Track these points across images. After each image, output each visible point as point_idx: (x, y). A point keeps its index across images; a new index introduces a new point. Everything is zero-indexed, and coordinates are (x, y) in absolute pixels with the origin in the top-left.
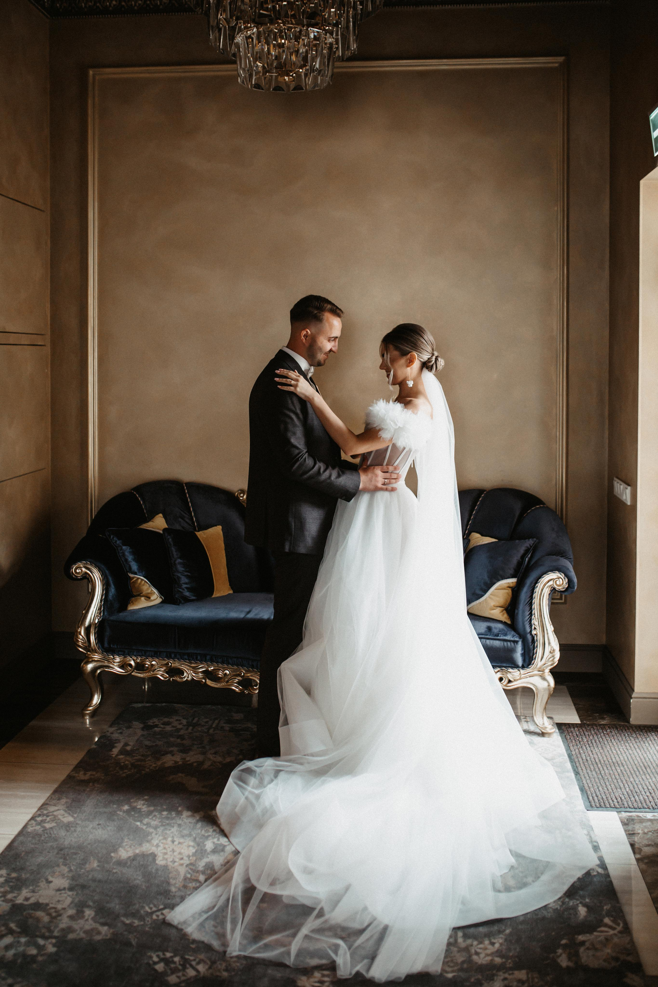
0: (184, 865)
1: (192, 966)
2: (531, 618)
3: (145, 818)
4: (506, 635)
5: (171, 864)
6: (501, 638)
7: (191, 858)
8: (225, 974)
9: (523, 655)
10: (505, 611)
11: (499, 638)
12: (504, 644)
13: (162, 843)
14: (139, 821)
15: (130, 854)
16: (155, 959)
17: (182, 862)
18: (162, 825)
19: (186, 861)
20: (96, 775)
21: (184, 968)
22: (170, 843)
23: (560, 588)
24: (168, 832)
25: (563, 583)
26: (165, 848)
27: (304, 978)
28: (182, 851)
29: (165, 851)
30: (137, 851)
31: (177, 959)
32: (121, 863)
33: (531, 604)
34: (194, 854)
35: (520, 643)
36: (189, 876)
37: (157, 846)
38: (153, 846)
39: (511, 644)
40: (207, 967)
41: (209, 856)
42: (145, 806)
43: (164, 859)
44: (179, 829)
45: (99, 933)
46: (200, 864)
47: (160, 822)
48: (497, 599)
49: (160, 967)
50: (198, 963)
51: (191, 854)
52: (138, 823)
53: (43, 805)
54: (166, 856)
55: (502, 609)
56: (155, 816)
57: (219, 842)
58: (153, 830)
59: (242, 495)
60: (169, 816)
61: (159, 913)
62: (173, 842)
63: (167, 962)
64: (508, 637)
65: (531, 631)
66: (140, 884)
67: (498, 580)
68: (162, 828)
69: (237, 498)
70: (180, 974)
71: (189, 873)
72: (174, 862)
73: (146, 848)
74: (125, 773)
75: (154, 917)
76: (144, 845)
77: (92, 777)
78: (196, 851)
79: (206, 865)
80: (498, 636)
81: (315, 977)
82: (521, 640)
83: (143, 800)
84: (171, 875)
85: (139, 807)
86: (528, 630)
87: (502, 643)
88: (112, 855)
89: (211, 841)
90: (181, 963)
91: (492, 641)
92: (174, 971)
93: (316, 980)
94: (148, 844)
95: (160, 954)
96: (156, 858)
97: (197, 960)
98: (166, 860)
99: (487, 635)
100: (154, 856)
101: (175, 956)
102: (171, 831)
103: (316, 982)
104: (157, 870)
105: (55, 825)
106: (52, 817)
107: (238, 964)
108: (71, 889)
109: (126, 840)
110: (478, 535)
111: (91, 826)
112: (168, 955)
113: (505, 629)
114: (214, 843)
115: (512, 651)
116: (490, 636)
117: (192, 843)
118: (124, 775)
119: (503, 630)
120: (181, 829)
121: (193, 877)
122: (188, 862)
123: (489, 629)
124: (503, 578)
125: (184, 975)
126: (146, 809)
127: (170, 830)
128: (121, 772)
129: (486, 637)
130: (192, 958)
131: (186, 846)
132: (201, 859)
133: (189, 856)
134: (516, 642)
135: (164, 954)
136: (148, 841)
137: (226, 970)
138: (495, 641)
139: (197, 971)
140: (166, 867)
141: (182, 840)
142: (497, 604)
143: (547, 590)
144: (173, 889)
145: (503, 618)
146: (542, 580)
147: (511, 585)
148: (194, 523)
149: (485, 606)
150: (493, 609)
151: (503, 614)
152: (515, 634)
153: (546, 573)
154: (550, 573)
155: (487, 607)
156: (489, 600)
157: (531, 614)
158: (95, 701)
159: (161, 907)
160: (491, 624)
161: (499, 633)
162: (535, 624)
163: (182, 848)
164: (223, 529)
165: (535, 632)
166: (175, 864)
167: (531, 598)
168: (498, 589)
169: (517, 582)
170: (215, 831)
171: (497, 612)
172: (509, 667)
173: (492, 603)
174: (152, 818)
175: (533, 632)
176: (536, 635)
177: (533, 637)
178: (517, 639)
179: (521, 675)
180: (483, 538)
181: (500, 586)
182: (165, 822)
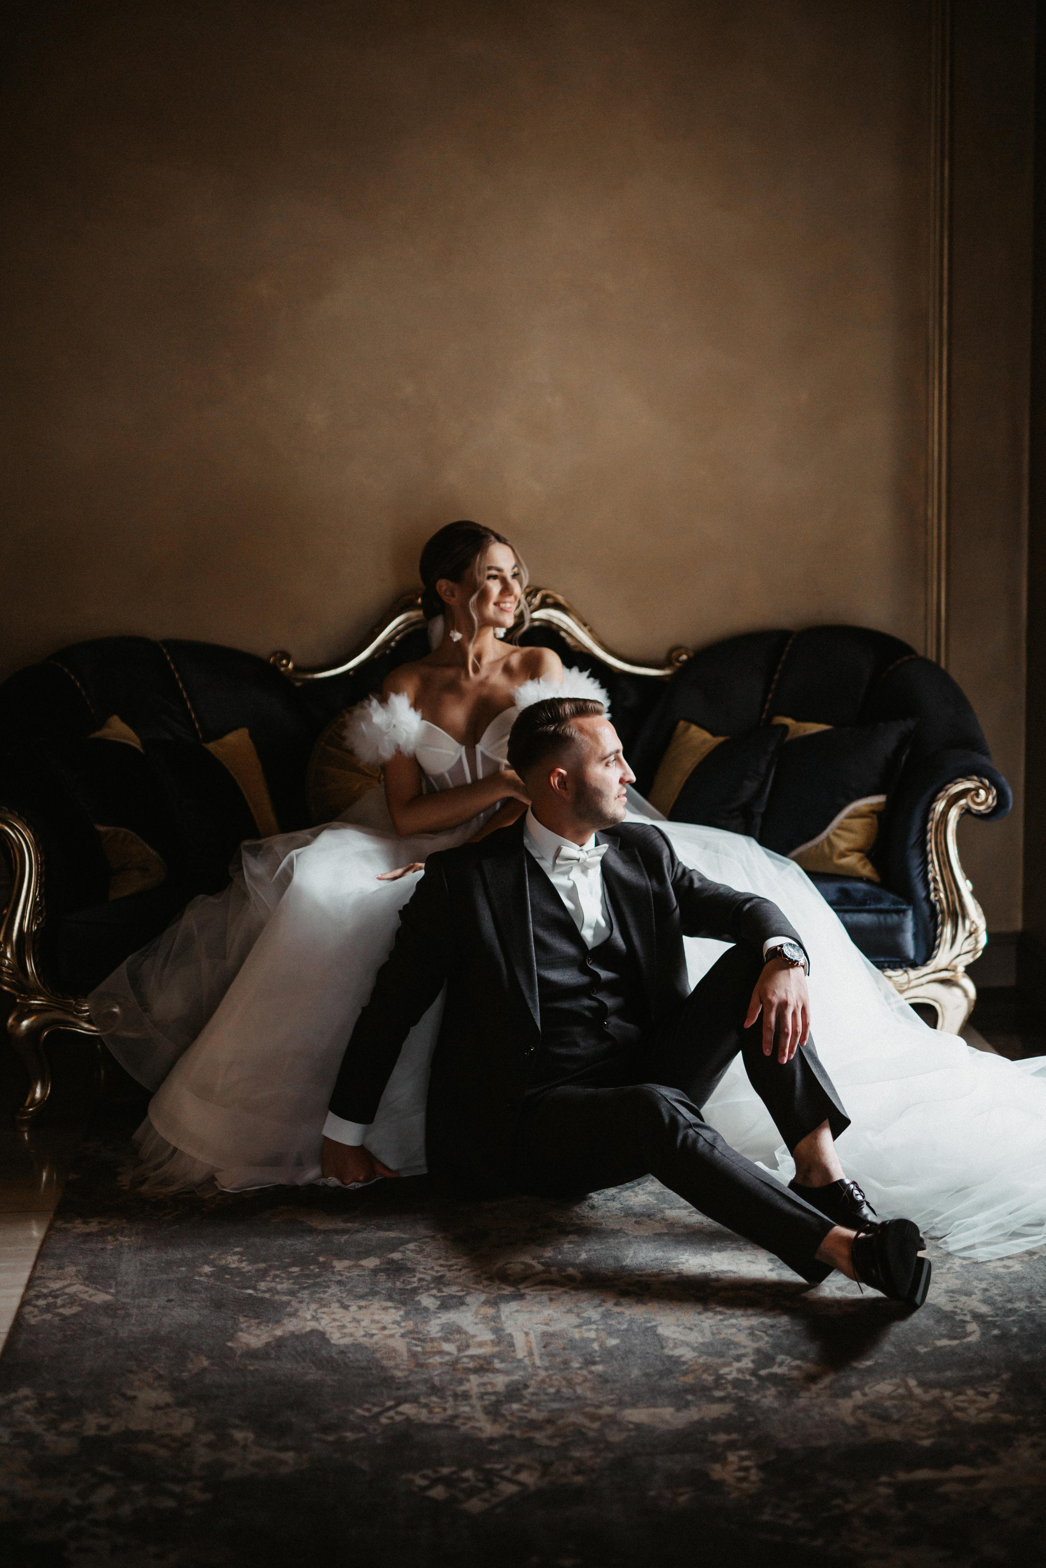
0: (397, 1336)
1: (503, 1478)
2: (926, 870)
3: (257, 1281)
4: (879, 900)
5: (367, 1340)
6: (872, 907)
7: (403, 1324)
8: (579, 1479)
9: (917, 938)
10: (866, 860)
11: (867, 907)
12: (878, 919)
13: (324, 1313)
14: (248, 1288)
15: (265, 1337)
16: (423, 1483)
17: (388, 1332)
18: (303, 1288)
19: (395, 1330)
21: (491, 1485)
22: (340, 1310)
23: (982, 808)
24: (323, 1296)
25: (987, 799)
26: (335, 1320)
27: (717, 1467)
28: (377, 1318)
29: (339, 1324)
30: (278, 1333)
31: (468, 1474)
32: (252, 1354)
33: (923, 843)
34: (405, 1318)
35: (910, 913)
36: (418, 1349)
37: (316, 1319)
38: (306, 1320)
39: (891, 918)
40: (537, 1474)
42: (245, 1263)
43: (344, 1335)
44: (343, 1288)
45: (282, 1463)
46: (428, 1328)
47: (293, 1284)
48: (851, 836)
49: (438, 1492)
50: (517, 1471)
51: (398, 1319)
52: (250, 1291)
53: (31, 1280)
54: (346, 1331)
55: (861, 854)
56: (276, 1276)
57: (444, 1294)
58: (289, 1298)
59: (284, 662)
60: (307, 1272)
61: (391, 1413)
62: (345, 1308)
63: (448, 1482)
64: (885, 905)
65: (928, 894)
66: (319, 1379)
67: (850, 800)
68: (306, 1292)
69: (275, 668)
70: (487, 1495)
71: (416, 1345)
72: (369, 1335)
73: (291, 1325)
75: (384, 1420)
76: (285, 1322)
77: (104, 1227)
78: (407, 1313)
79: (443, 1329)
80: (865, 904)
81: (732, 1463)
82: (910, 908)
83: (235, 1254)
84: (377, 1355)
85: (233, 1266)
86: (923, 894)
87: (875, 917)
88: (230, 1344)
89: (427, 1294)
90: (480, 1477)
91: (860, 916)
92: (472, 1492)
93: (735, 1467)
94: (294, 1321)
95: (429, 1472)
96: (328, 1336)
97: (512, 1467)
98: (351, 1335)
99: (844, 904)
100: (319, 1334)
101: (463, 1469)
102: (328, 1294)
103: (736, 1471)
104: (342, 1353)
105: (80, 1309)
106: (66, 1297)
107: (598, 1460)
108: (182, 1404)
109: (242, 1320)
110: (790, 721)
111: (155, 1305)
112: (445, 1471)
113: (874, 890)
114: (434, 1296)
115: (898, 929)
116: (853, 905)
117: (388, 1304)
119: (871, 893)
120: (348, 1287)
121: (429, 1350)
122: (401, 1330)
123: (849, 893)
124: (859, 796)
125: (495, 1495)
126: (250, 1268)
127: (326, 1292)
129: (846, 907)
130: (498, 1466)
131: (378, 1309)
132: (426, 1323)
133: (396, 1323)
134: (903, 912)
135: (436, 1472)
136: (290, 1315)
137: (578, 1472)
138: (865, 916)
139: (519, 1483)
140: (359, 1347)
141: (363, 1303)
142: (851, 846)
143: (954, 814)
144: (399, 1374)
145: (867, 870)
146: (944, 795)
147: (876, 809)
148: (194, 725)
149: (827, 849)
150: (843, 855)
151: (865, 865)
152: (896, 898)
153: (952, 780)
154: (960, 780)
155: (832, 852)
156: (835, 839)
157: (925, 863)
158: (38, 1094)
159: (390, 1403)
160: (848, 885)
161: (866, 900)
162: (935, 880)
163: (373, 1314)
164: (251, 735)
165: (936, 896)
166: (376, 1338)
167: (924, 831)
168: (850, 817)
169: (888, 802)
170: (421, 1280)
171: (852, 861)
172: (886, 965)
173: (842, 845)
174: (273, 1281)
175: (932, 895)
176: (938, 901)
177: (932, 906)
178: (904, 907)
179: (909, 981)
180: (801, 724)
181: (855, 810)
182: (307, 1283)
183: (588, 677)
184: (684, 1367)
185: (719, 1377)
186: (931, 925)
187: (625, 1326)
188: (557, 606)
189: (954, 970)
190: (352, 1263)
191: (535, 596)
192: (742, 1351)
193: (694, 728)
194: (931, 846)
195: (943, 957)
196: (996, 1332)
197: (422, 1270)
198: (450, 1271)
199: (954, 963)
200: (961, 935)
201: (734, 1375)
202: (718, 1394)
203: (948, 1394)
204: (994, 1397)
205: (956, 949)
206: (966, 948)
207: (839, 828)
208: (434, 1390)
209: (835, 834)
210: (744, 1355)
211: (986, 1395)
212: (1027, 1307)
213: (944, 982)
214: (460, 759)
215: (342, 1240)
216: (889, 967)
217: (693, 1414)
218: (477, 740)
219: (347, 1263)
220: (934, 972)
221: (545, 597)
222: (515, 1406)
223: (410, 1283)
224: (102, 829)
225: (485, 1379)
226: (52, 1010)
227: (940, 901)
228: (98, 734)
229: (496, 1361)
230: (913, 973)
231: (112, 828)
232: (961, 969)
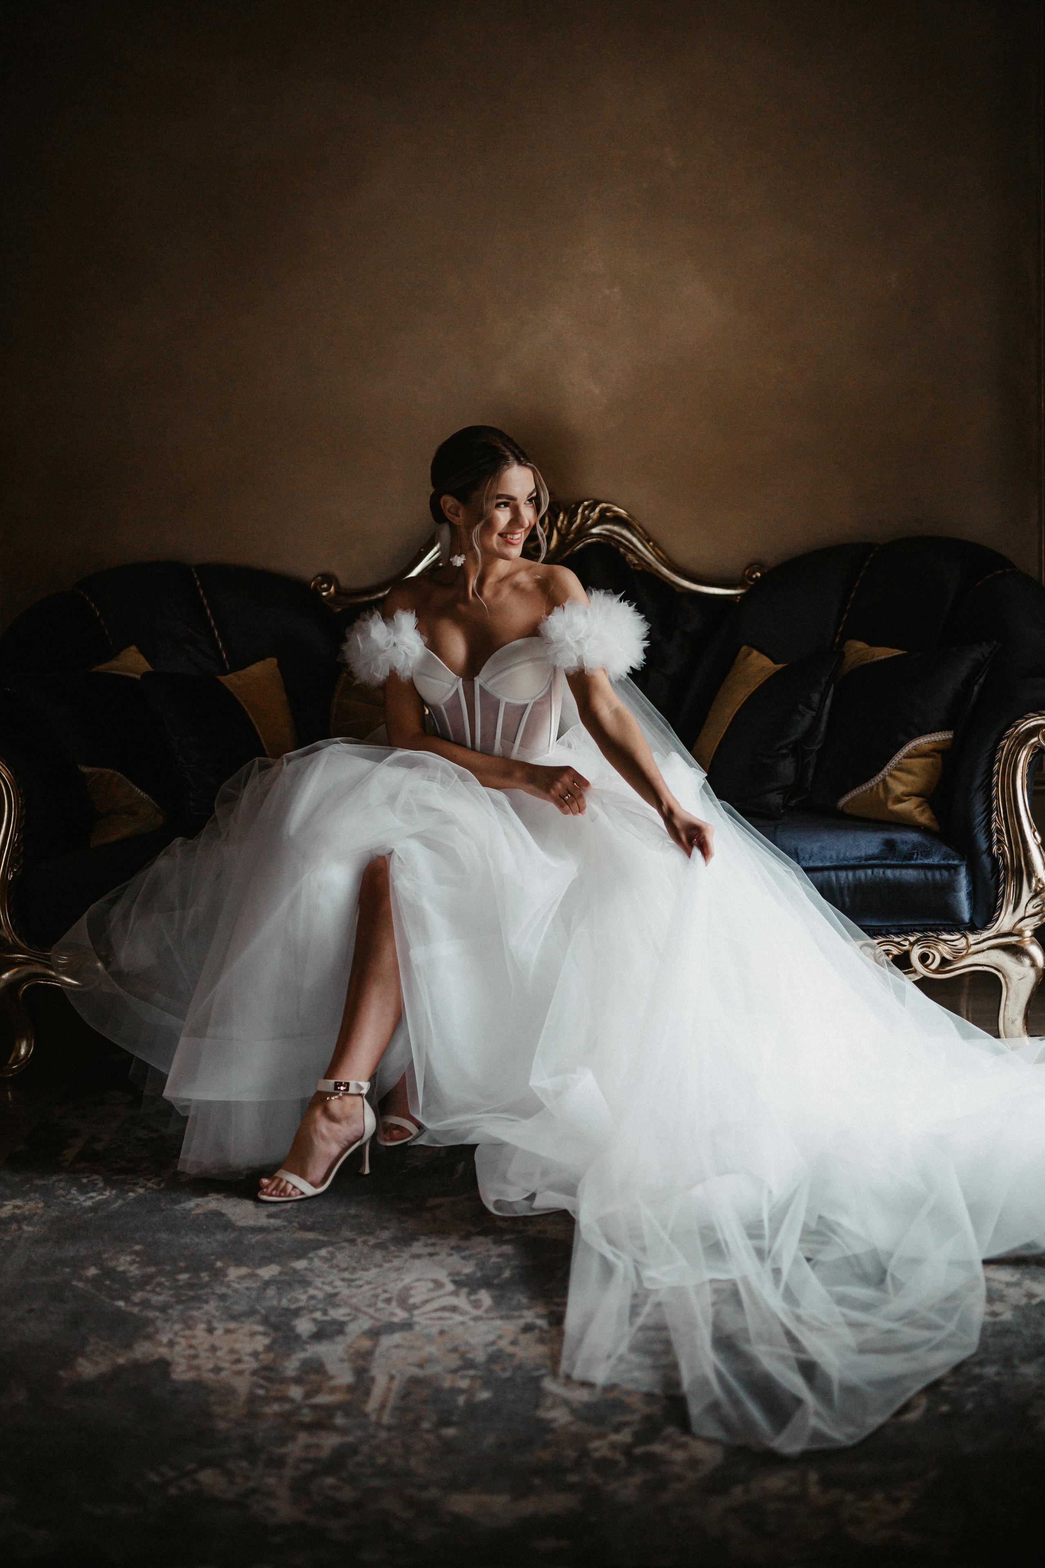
0: (247, 1372)
2: (990, 818)
3: (135, 1291)
4: (927, 855)
5: (211, 1376)
6: (919, 862)
7: (262, 1357)
9: (972, 896)
10: (926, 805)
11: (912, 862)
12: (926, 876)
13: (184, 1337)
14: (121, 1299)
15: (104, 1366)
17: (239, 1367)
18: (180, 1302)
19: (249, 1364)
20: (27, 1207)
22: (204, 1334)
24: (195, 1313)
26: (191, 1346)
28: (237, 1346)
29: (192, 1352)
30: (121, 1361)
32: (83, 1389)
33: (990, 786)
34: (269, 1348)
35: (963, 871)
36: (261, 1392)
37: (171, 1344)
38: (160, 1344)
39: (941, 875)
41: (308, 1346)
42: (136, 1265)
43: (191, 1368)
44: (221, 1304)
46: (287, 1364)
47: (172, 1296)
48: (911, 778)
51: (260, 1348)
52: (121, 1304)
54: (196, 1362)
55: (920, 799)
56: (159, 1284)
57: (327, 1318)
58: (157, 1314)
59: (326, 586)
60: (195, 1281)
61: (185, 1481)
62: (210, 1330)
64: (935, 860)
65: (990, 847)
66: (131, 1427)
67: (912, 737)
68: (180, 1307)
69: (315, 594)
71: (261, 1387)
72: (217, 1370)
73: (142, 1350)
74: (92, 1198)
75: (172, 1490)
76: (136, 1346)
77: (17, 1211)
78: (274, 1342)
79: (302, 1365)
80: (911, 858)
82: (965, 863)
83: (131, 1254)
84: (212, 1398)
85: (121, 1269)
86: (984, 846)
87: (922, 873)
88: (62, 1373)
89: (309, 1316)
91: (898, 872)
94: (146, 1344)
96: (171, 1368)
98: (198, 1368)
99: (885, 859)
100: (164, 1365)
102: (201, 1311)
104: (176, 1392)
109: (92, 1340)
110: (860, 645)
111: (13, 1315)
113: (925, 842)
114: (315, 1320)
115: (950, 887)
116: (892, 859)
117: (260, 1328)
118: (89, 1203)
119: (921, 845)
120: (227, 1304)
121: (273, 1394)
122: (255, 1365)
123: (890, 845)
124: (922, 733)
126: (137, 1272)
127: (201, 1309)
128: (82, 1198)
129: (884, 862)
131: (245, 1335)
132: (288, 1356)
133: (255, 1354)
134: (956, 868)
136: (145, 1338)
138: (904, 872)
140: (198, 1385)
141: (232, 1325)
142: (909, 789)
143: (1024, 756)
144: (222, 1425)
145: (923, 818)
146: (1012, 733)
147: (941, 747)
148: (222, 655)
149: (882, 794)
150: (899, 800)
151: (923, 811)
152: (949, 851)
153: (1022, 715)
154: (1031, 714)
155: (886, 799)
156: (891, 782)
157: (989, 810)
158: (23, 1052)
159: (191, 1466)
160: (896, 836)
161: (913, 854)
162: (999, 831)
163: (236, 1341)
164: (279, 665)
165: (999, 849)
166: (224, 1374)
167: (990, 774)
168: (908, 756)
169: (953, 740)
170: (312, 1297)
171: (908, 806)
172: (941, 928)
173: (898, 788)
174: (153, 1291)
175: (995, 848)
176: (1001, 854)
177: (995, 861)
178: (956, 862)
179: (969, 946)
180: (874, 649)
181: (915, 748)
182: (186, 1295)
183: (621, 600)
184: (549, 1437)
185: (585, 1453)
186: (992, 882)
187: (507, 1374)
188: (618, 520)
189: (1020, 934)
190: (249, 1271)
191: (593, 510)
192: (627, 1418)
193: (755, 653)
194: (996, 792)
195: (1006, 921)
196: (945, 1408)
197: (319, 1285)
198: (349, 1286)
199: (1018, 926)
200: (1026, 895)
201: (605, 1452)
202: (573, 1478)
203: (849, 1497)
204: (905, 1505)
205: (1020, 913)
206: (1031, 910)
207: (897, 769)
208: (251, 1451)
209: (891, 775)
210: (627, 1424)
211: (896, 1501)
212: (998, 1374)
213: (1005, 948)
214: (457, 691)
215: (254, 1241)
216: (945, 930)
217: (529, 1507)
218: (476, 672)
219: (244, 1271)
220: (995, 937)
221: (603, 511)
222: (330, 1481)
223: (297, 1300)
224: (85, 770)
225: (314, 1440)
226: (32, 964)
227: (1003, 854)
228: (103, 667)
229: (339, 1413)
230: (972, 938)
231: (95, 769)
232: (1028, 933)
